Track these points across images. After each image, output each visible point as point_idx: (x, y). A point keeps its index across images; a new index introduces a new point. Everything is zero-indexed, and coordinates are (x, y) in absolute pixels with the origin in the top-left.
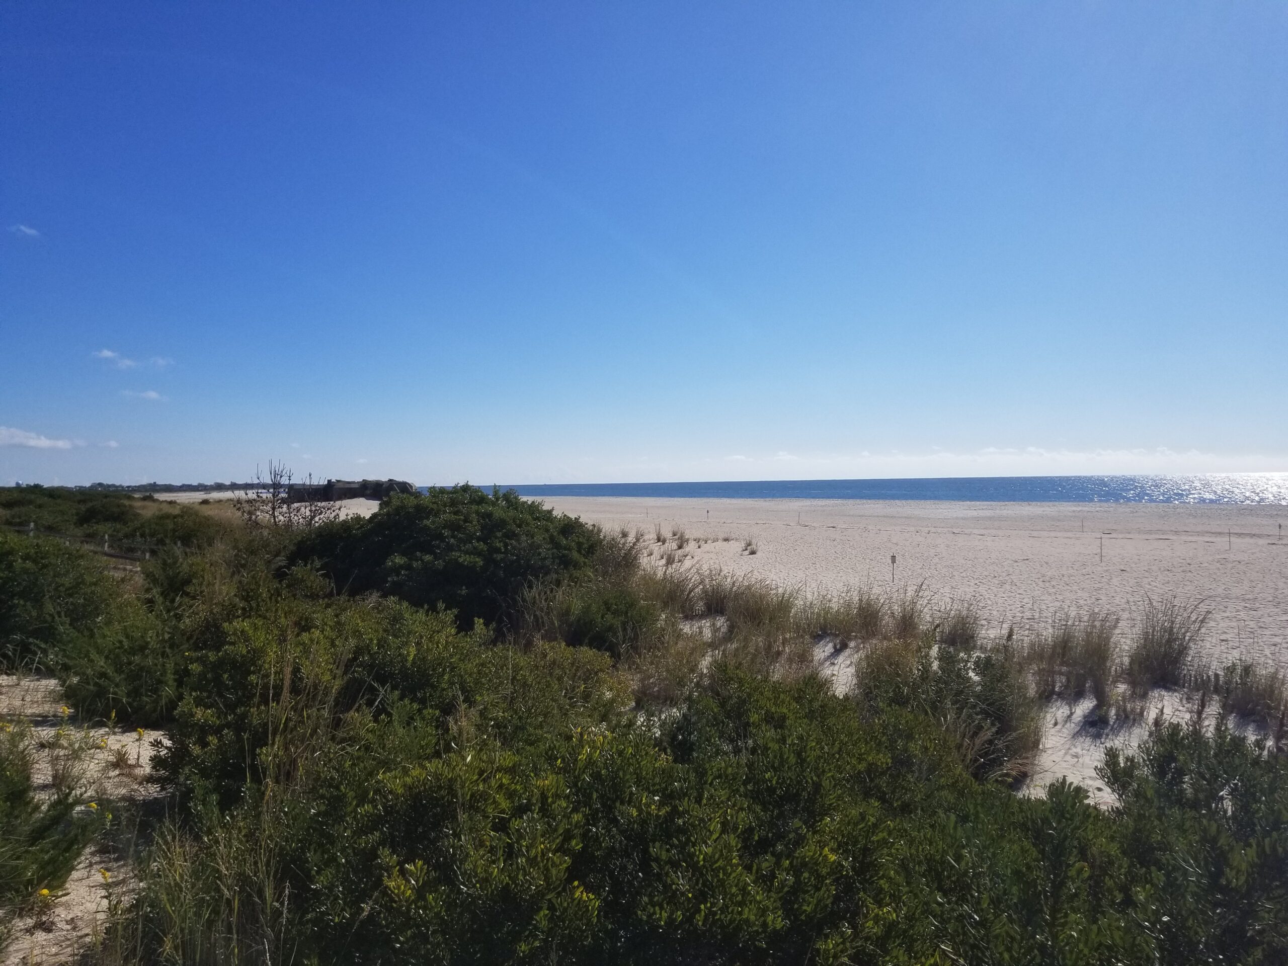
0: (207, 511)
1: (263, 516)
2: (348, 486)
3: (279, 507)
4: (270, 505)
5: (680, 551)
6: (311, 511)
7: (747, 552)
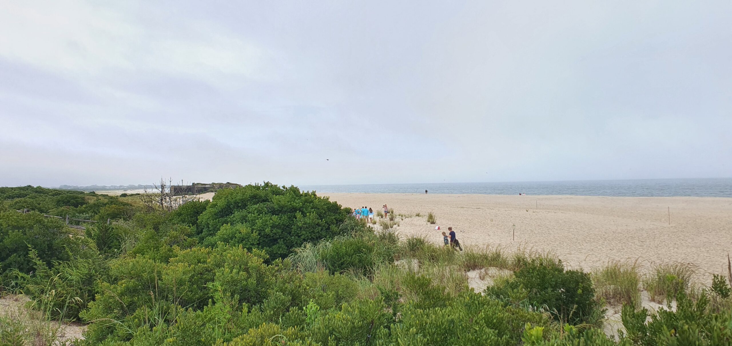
0: (124, 199)
1: (156, 204)
2: (204, 186)
3: (165, 199)
4: (160, 198)
5: (392, 222)
6: (183, 201)
7: (429, 223)
